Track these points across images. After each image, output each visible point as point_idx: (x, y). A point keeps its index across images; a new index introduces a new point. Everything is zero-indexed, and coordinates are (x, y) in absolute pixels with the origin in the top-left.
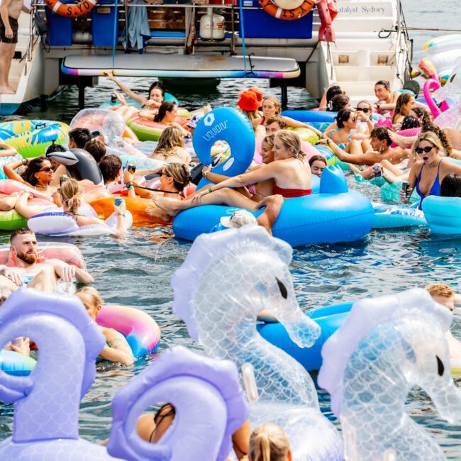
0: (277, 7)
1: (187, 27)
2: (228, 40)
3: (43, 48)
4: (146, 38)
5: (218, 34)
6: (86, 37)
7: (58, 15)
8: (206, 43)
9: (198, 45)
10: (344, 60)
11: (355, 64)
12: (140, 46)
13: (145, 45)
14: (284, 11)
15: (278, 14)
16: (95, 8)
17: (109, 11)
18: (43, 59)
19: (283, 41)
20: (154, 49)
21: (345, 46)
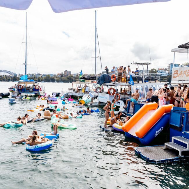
4: (26, 91)
17: (23, 89)
19: (36, 91)
21: (41, 91)
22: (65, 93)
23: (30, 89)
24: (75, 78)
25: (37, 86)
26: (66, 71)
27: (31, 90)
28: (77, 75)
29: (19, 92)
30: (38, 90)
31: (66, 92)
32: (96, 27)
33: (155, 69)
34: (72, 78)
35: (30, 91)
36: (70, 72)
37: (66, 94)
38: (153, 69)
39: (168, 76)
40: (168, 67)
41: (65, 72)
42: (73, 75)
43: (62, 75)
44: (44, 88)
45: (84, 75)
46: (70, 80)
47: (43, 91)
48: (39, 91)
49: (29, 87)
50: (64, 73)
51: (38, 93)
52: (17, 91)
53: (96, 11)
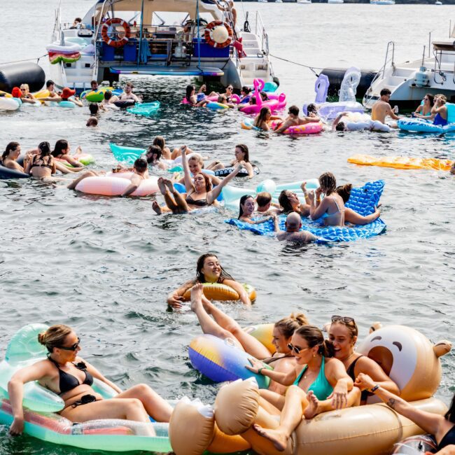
0: (214, 42)
1: (168, 52)
2: (187, 59)
3: (100, 63)
4: (148, 57)
5: (184, 56)
6: (119, 57)
7: (109, 46)
8: (177, 60)
9: (173, 61)
10: (243, 68)
11: (248, 69)
12: (145, 61)
13: (148, 61)
14: (218, 44)
15: (215, 45)
16: (127, 42)
17: (132, 44)
18: (99, 68)
19: (212, 59)
20: (151, 63)
21: (243, 61)
22: (412, 77)
23: (175, 45)
25: (222, 29)
27: (180, 52)
29: (106, 65)
30: (222, 51)
31: (418, 70)
35: (174, 59)
37: (418, 83)
44: (259, 40)
47: (260, 62)
48: (233, 58)
49: (166, 30)
51: (221, 73)
52: (94, 61)
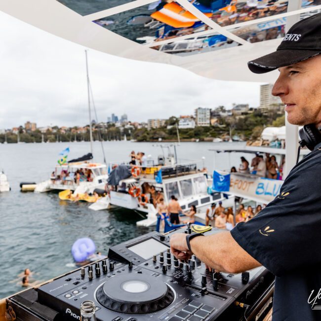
24: (45, 134)
26: (28, 123)
28: (48, 130)
32: (88, 76)
33: (175, 117)
34: (39, 134)
36: (35, 124)
38: (173, 117)
39: (195, 127)
40: (195, 114)
41: (26, 124)
42: (40, 129)
43: (21, 130)
45: (61, 129)
46: (35, 137)
50: (24, 127)
53: (86, 51)
